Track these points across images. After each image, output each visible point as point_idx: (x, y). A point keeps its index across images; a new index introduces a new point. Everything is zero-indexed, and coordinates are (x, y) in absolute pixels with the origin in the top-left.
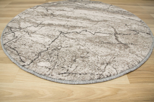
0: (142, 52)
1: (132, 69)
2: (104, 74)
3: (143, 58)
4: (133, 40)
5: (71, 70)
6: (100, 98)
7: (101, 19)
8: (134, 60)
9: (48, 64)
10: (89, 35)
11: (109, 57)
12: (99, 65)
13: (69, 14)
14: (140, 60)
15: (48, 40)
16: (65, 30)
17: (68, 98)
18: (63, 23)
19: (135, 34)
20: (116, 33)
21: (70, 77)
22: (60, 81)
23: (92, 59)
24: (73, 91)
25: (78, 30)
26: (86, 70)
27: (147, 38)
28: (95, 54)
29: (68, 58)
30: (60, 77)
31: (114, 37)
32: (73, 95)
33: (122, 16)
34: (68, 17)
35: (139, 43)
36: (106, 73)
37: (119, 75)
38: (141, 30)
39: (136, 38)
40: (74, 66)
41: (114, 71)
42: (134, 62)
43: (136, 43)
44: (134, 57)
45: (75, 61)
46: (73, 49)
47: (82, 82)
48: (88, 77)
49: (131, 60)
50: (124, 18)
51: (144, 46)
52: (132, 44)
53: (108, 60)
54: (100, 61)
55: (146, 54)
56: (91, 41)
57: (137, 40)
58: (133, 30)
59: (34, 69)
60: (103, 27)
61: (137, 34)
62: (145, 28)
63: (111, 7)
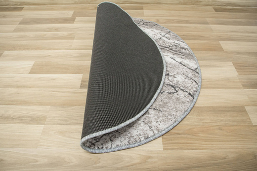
0: (161, 124)
1: (131, 146)
3: (156, 132)
4: (161, 103)
8: (142, 134)
14: (151, 134)
19: (171, 93)
27: (183, 102)
35: (165, 109)
38: (185, 87)
39: (166, 100)
42: (140, 137)
43: (161, 109)
44: (145, 129)
49: (138, 134)
50: (174, 62)
51: (170, 115)
52: (154, 109)
55: (165, 127)
57: (167, 103)
58: (172, 86)
61: (174, 93)
62: (194, 83)
63: (167, 35)
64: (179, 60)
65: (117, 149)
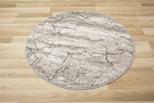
0: (121, 69)
1: (111, 81)
2: (95, 84)
3: (120, 73)
4: (118, 59)
5: (76, 82)
6: (91, 97)
7: (98, 38)
8: (114, 75)
9: (63, 78)
10: (88, 56)
11: (99, 73)
12: (92, 79)
13: (73, 33)
14: (118, 74)
15: (60, 60)
16: (71, 51)
17: (76, 97)
18: (69, 43)
19: (121, 53)
20: (107, 53)
21: (76, 86)
22: (71, 88)
23: (89, 74)
24: (78, 94)
25: (80, 51)
26: (85, 82)
27: (129, 57)
28: (90, 71)
29: (74, 74)
30: (71, 86)
31: (105, 57)
32: (78, 95)
33: (116, 33)
34: (72, 37)
35: (121, 62)
36: (96, 84)
37: (103, 85)
38: (127, 49)
39: (120, 57)
40: (78, 79)
41: (101, 82)
42: (114, 76)
43: (119, 62)
44: (115, 73)
45: (78, 76)
46: (77, 67)
47: (82, 89)
48: (85, 86)
49: (112, 75)
50: (118, 36)
51: (124, 64)
52: (116, 62)
53: (98, 76)
54: (93, 76)
55: (123, 70)
56: (89, 61)
57: (121, 59)
58: (121, 50)
59: (56, 82)
60: (99, 47)
61: (123, 53)
62: (131, 46)
63: (109, 21)
64: (120, 35)
65: (105, 84)
